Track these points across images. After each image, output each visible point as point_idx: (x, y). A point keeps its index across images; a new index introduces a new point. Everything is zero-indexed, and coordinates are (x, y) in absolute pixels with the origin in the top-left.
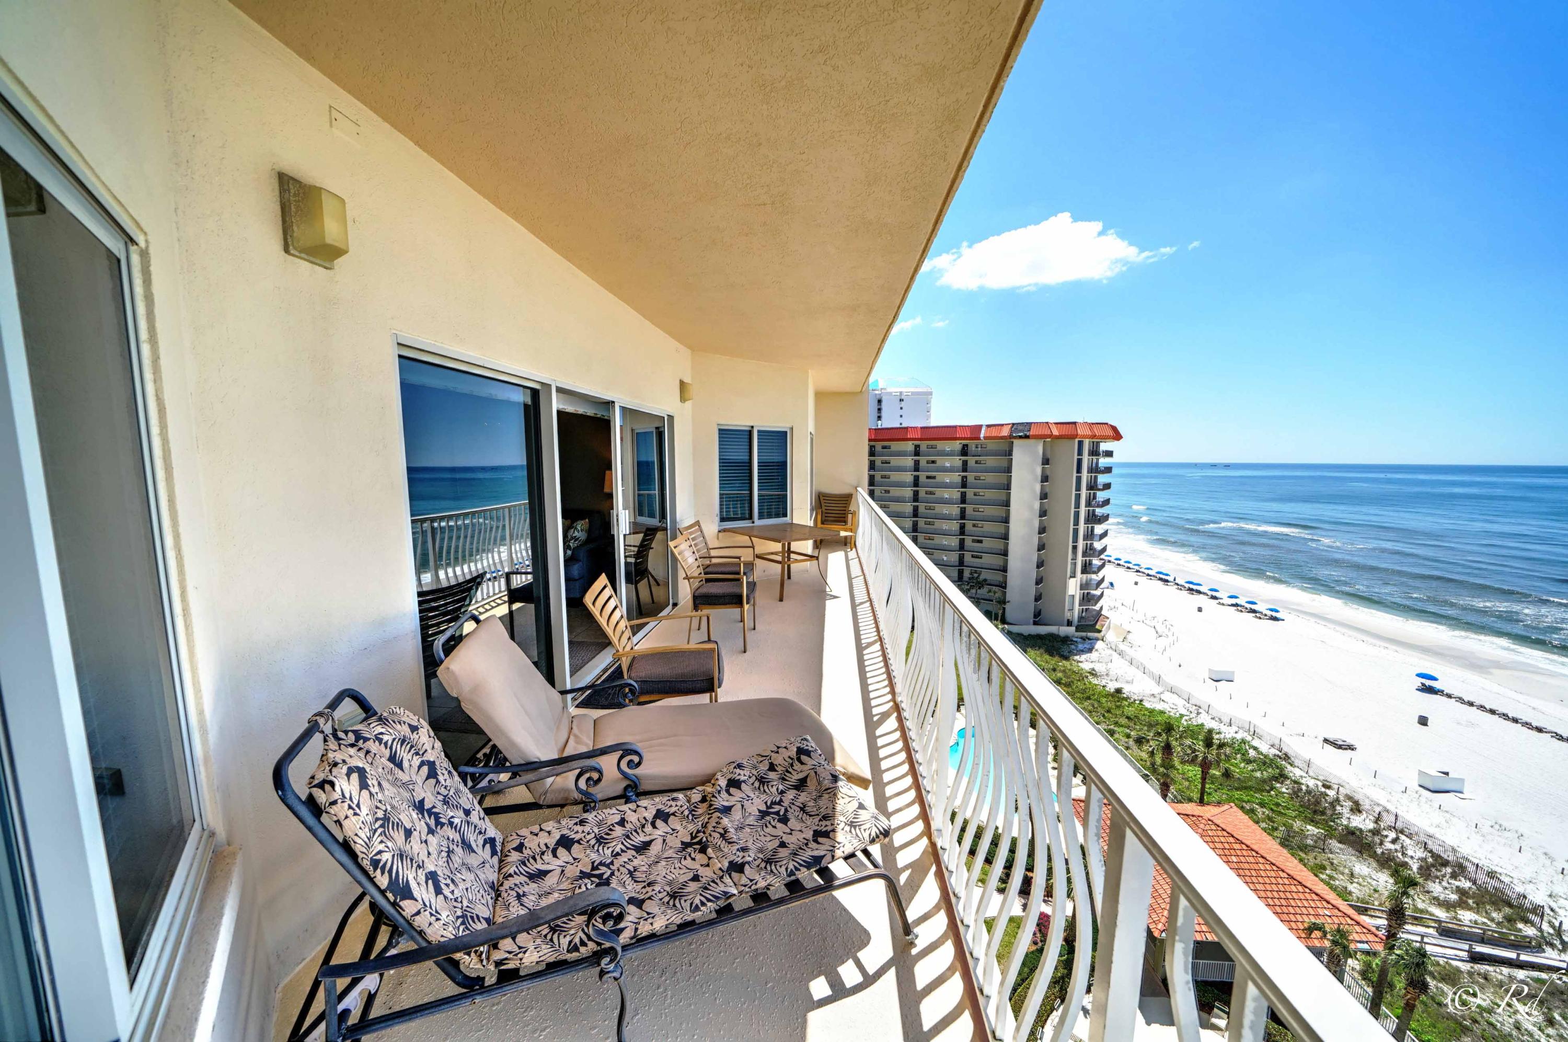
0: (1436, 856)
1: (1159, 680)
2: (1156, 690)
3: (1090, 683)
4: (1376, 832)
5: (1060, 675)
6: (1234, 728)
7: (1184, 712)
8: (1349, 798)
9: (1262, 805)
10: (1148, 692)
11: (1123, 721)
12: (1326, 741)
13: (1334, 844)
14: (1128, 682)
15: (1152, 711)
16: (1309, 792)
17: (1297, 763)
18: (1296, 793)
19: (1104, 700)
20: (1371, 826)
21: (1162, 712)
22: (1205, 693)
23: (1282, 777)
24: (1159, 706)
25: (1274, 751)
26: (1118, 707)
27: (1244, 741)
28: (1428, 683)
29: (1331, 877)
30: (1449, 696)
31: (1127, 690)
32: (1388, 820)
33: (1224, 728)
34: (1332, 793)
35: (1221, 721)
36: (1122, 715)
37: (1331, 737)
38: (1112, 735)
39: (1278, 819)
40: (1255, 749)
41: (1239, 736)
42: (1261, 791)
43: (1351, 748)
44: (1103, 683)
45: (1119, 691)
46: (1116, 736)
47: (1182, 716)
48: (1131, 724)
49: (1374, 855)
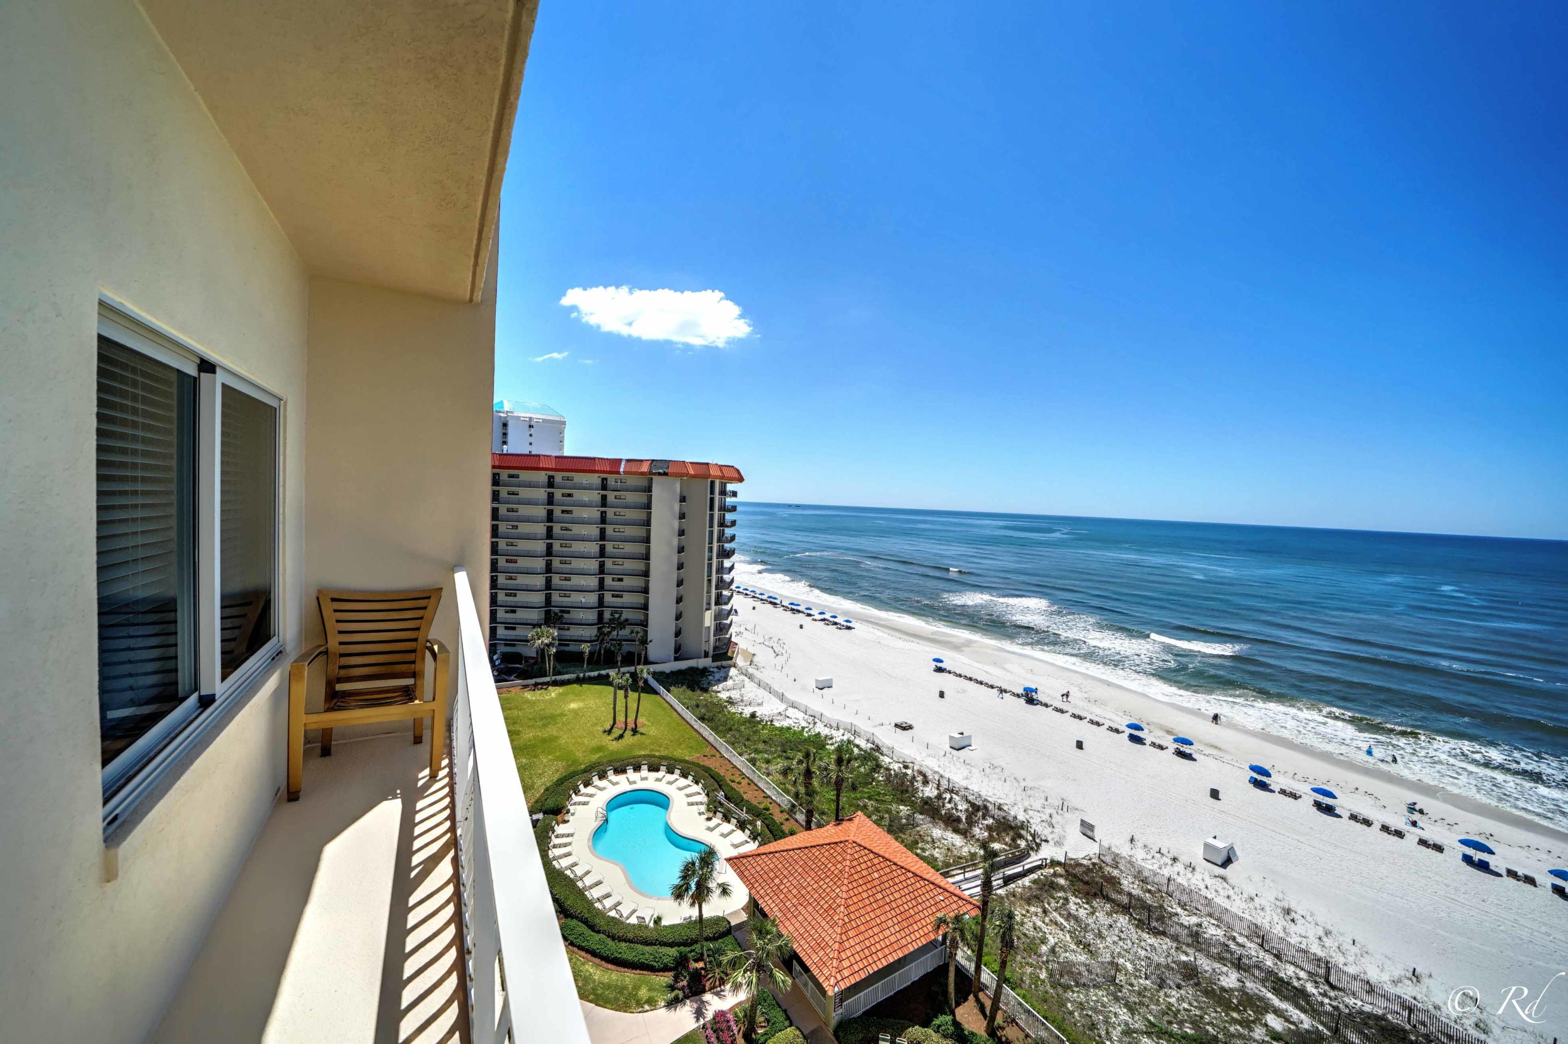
0: (973, 805)
1: (782, 698)
2: (781, 707)
3: (729, 712)
4: (939, 797)
5: (703, 711)
6: (842, 731)
7: (804, 724)
8: (920, 773)
9: (870, 798)
10: (776, 711)
11: (761, 746)
12: (896, 726)
13: (919, 817)
14: (759, 705)
15: (781, 729)
16: (896, 775)
17: (885, 750)
18: (888, 778)
19: (743, 728)
20: (935, 792)
21: (789, 728)
22: (817, 703)
23: (878, 766)
24: (786, 723)
25: (870, 745)
26: (756, 732)
27: (849, 742)
28: (939, 665)
29: (923, 850)
30: (950, 672)
31: (761, 712)
32: (944, 784)
33: (834, 733)
34: (909, 772)
35: (831, 727)
36: (759, 740)
37: (899, 721)
38: (754, 765)
39: (882, 807)
40: (858, 746)
41: (845, 738)
42: (867, 784)
43: (910, 727)
44: (740, 710)
45: (753, 715)
46: (758, 764)
47: (803, 728)
48: (767, 748)
49: (941, 818)
